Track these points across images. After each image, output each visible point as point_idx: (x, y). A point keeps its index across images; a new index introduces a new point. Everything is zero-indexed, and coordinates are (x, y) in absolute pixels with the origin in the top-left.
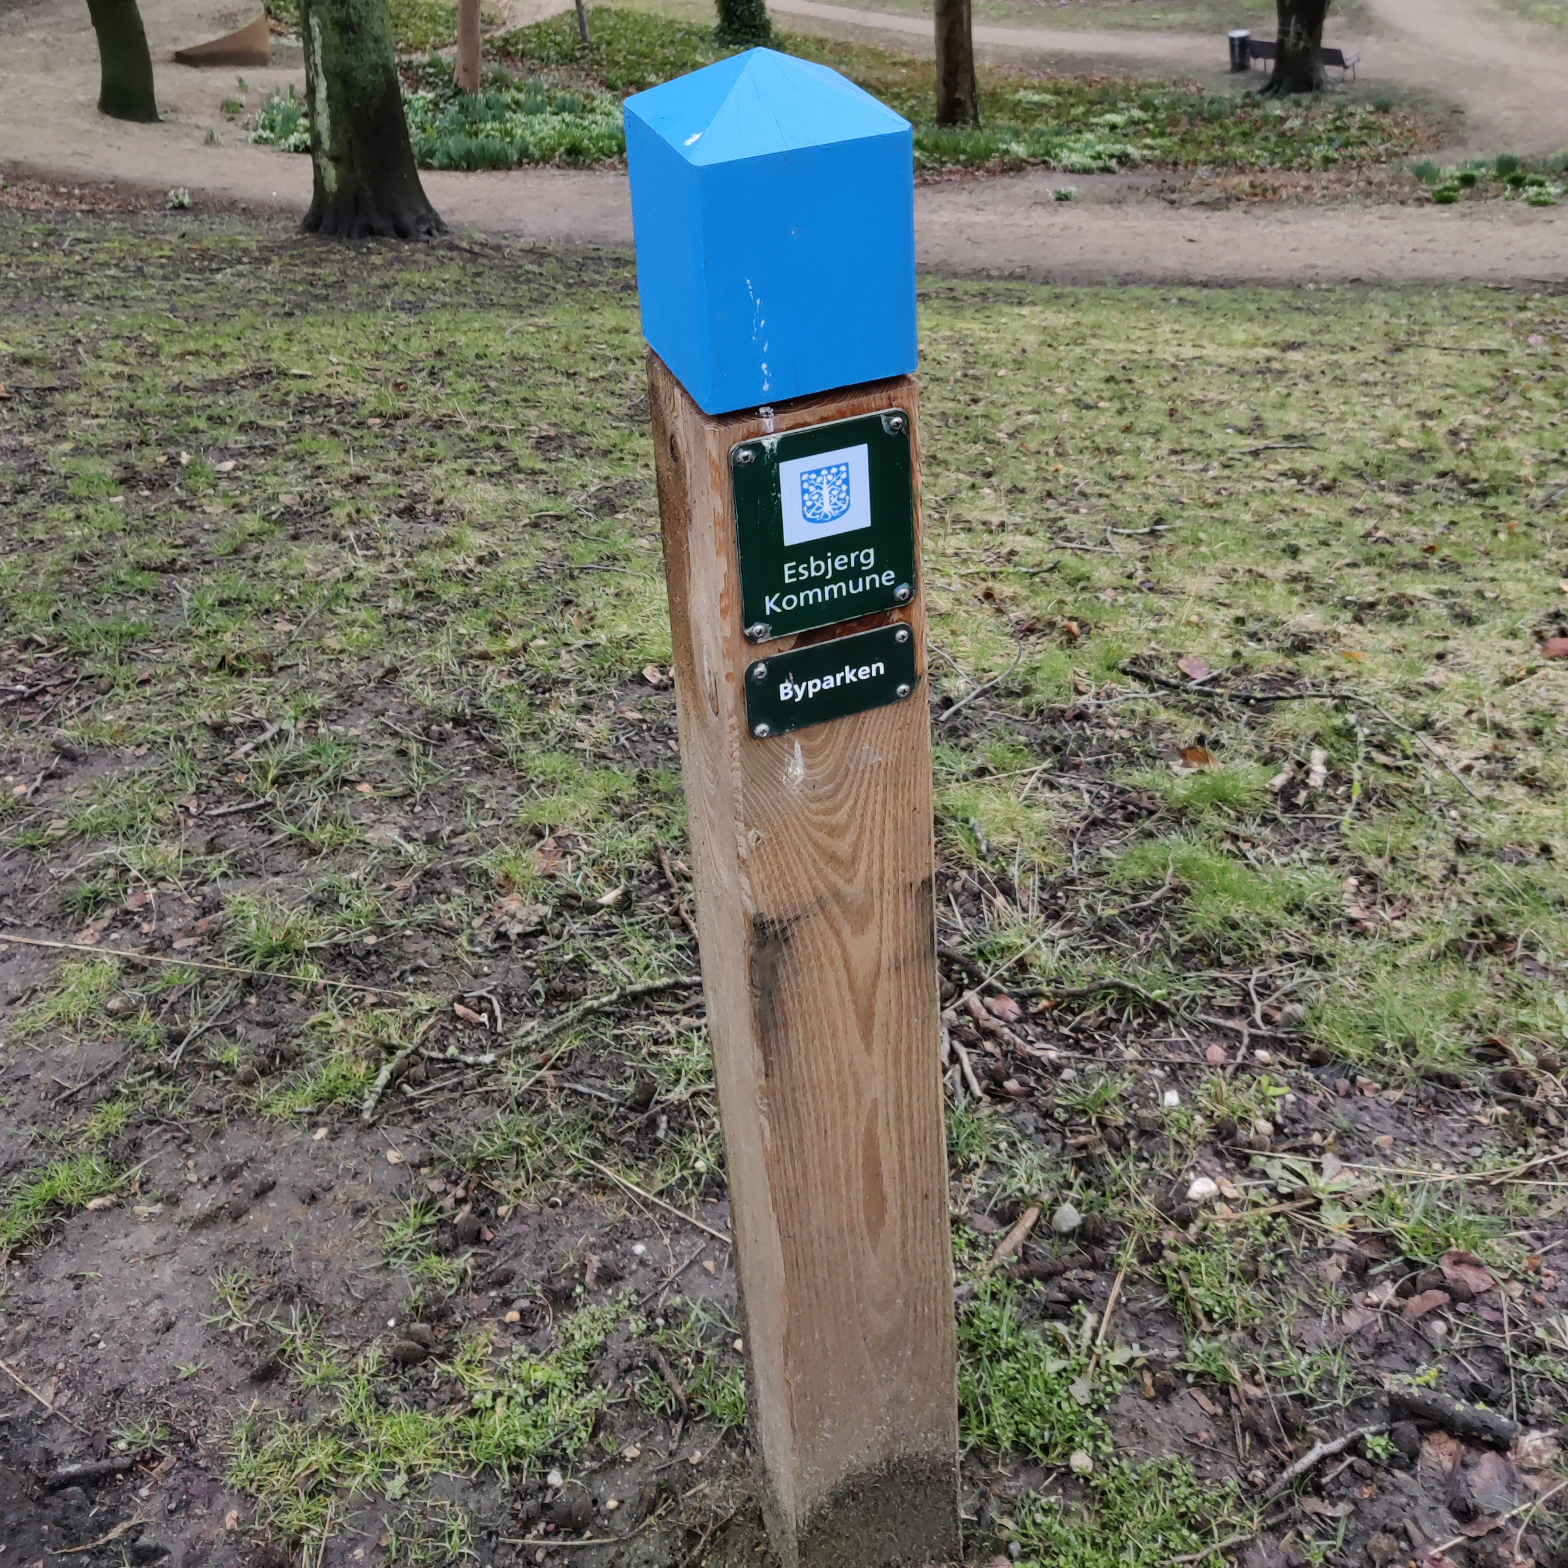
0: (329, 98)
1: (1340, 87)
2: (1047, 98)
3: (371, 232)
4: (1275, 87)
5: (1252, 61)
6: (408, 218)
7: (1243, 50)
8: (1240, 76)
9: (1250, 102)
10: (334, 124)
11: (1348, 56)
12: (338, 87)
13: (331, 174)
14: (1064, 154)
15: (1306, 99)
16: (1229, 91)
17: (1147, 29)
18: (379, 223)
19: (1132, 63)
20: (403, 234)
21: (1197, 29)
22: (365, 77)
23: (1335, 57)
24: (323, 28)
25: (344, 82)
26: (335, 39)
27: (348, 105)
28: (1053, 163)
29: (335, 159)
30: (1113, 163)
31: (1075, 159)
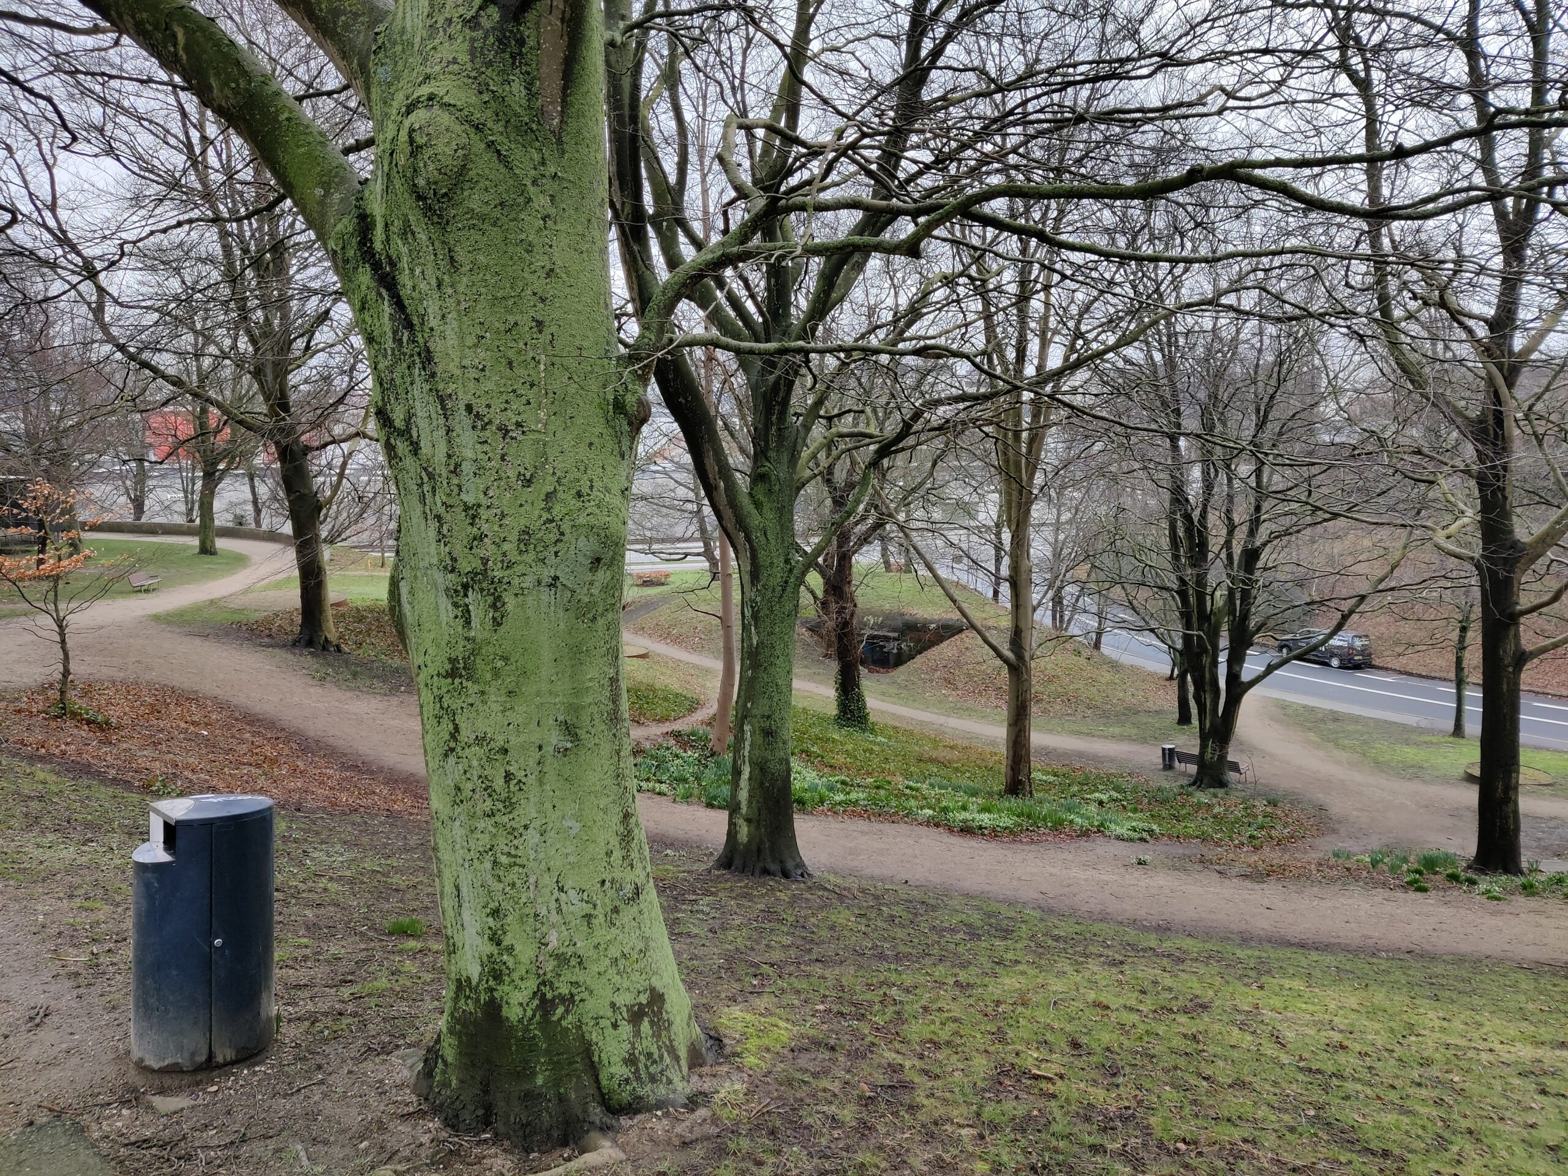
0: (750, 779)
1: (1240, 786)
2: (1051, 778)
3: (766, 872)
4: (1198, 782)
5: (1177, 763)
6: (790, 865)
7: (1170, 756)
8: (1169, 773)
9: (1183, 792)
10: (751, 797)
11: (1242, 767)
12: (757, 772)
13: (744, 832)
14: (1113, 826)
15: (1221, 792)
16: (1169, 783)
17: (1099, 737)
18: (773, 867)
19: (1096, 759)
20: (786, 875)
21: (1129, 739)
22: (774, 767)
23: (1235, 767)
24: (753, 734)
25: (762, 770)
26: (759, 740)
27: (762, 784)
28: (1107, 833)
29: (749, 821)
30: (1145, 835)
31: (1119, 830)
